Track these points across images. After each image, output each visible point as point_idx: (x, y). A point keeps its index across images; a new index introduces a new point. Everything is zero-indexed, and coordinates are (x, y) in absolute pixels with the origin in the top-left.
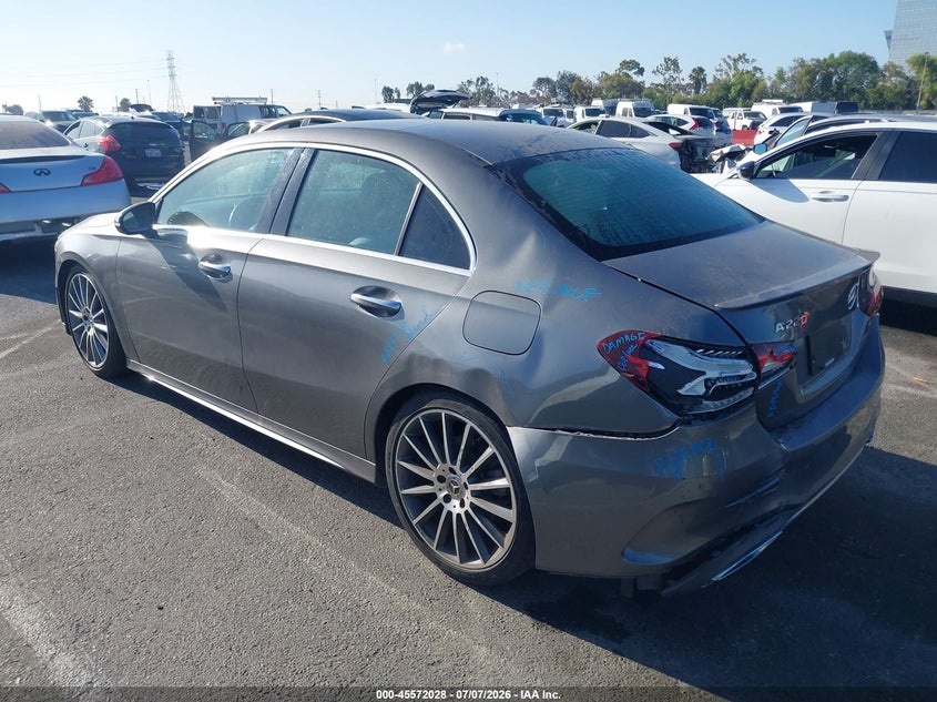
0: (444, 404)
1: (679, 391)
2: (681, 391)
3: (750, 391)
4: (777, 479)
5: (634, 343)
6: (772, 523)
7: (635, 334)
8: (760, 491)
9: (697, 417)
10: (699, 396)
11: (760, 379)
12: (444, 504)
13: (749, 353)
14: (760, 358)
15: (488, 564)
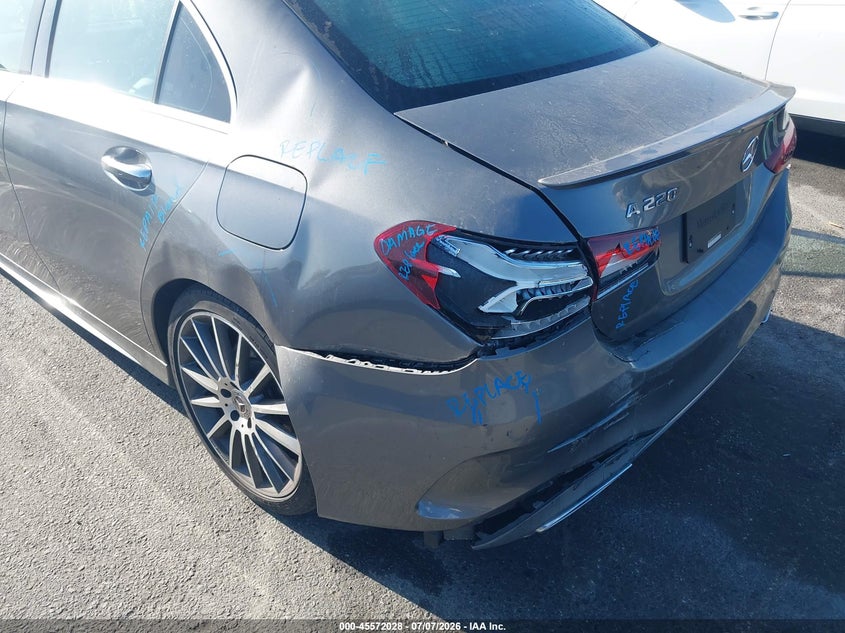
0: (211, 307)
1: (482, 308)
2: (485, 308)
3: (585, 303)
4: (626, 406)
5: (420, 239)
6: (618, 458)
7: (423, 227)
8: (600, 424)
9: (503, 343)
10: (509, 314)
11: (599, 285)
12: (232, 422)
13: (581, 251)
14: (597, 257)
15: (281, 494)
